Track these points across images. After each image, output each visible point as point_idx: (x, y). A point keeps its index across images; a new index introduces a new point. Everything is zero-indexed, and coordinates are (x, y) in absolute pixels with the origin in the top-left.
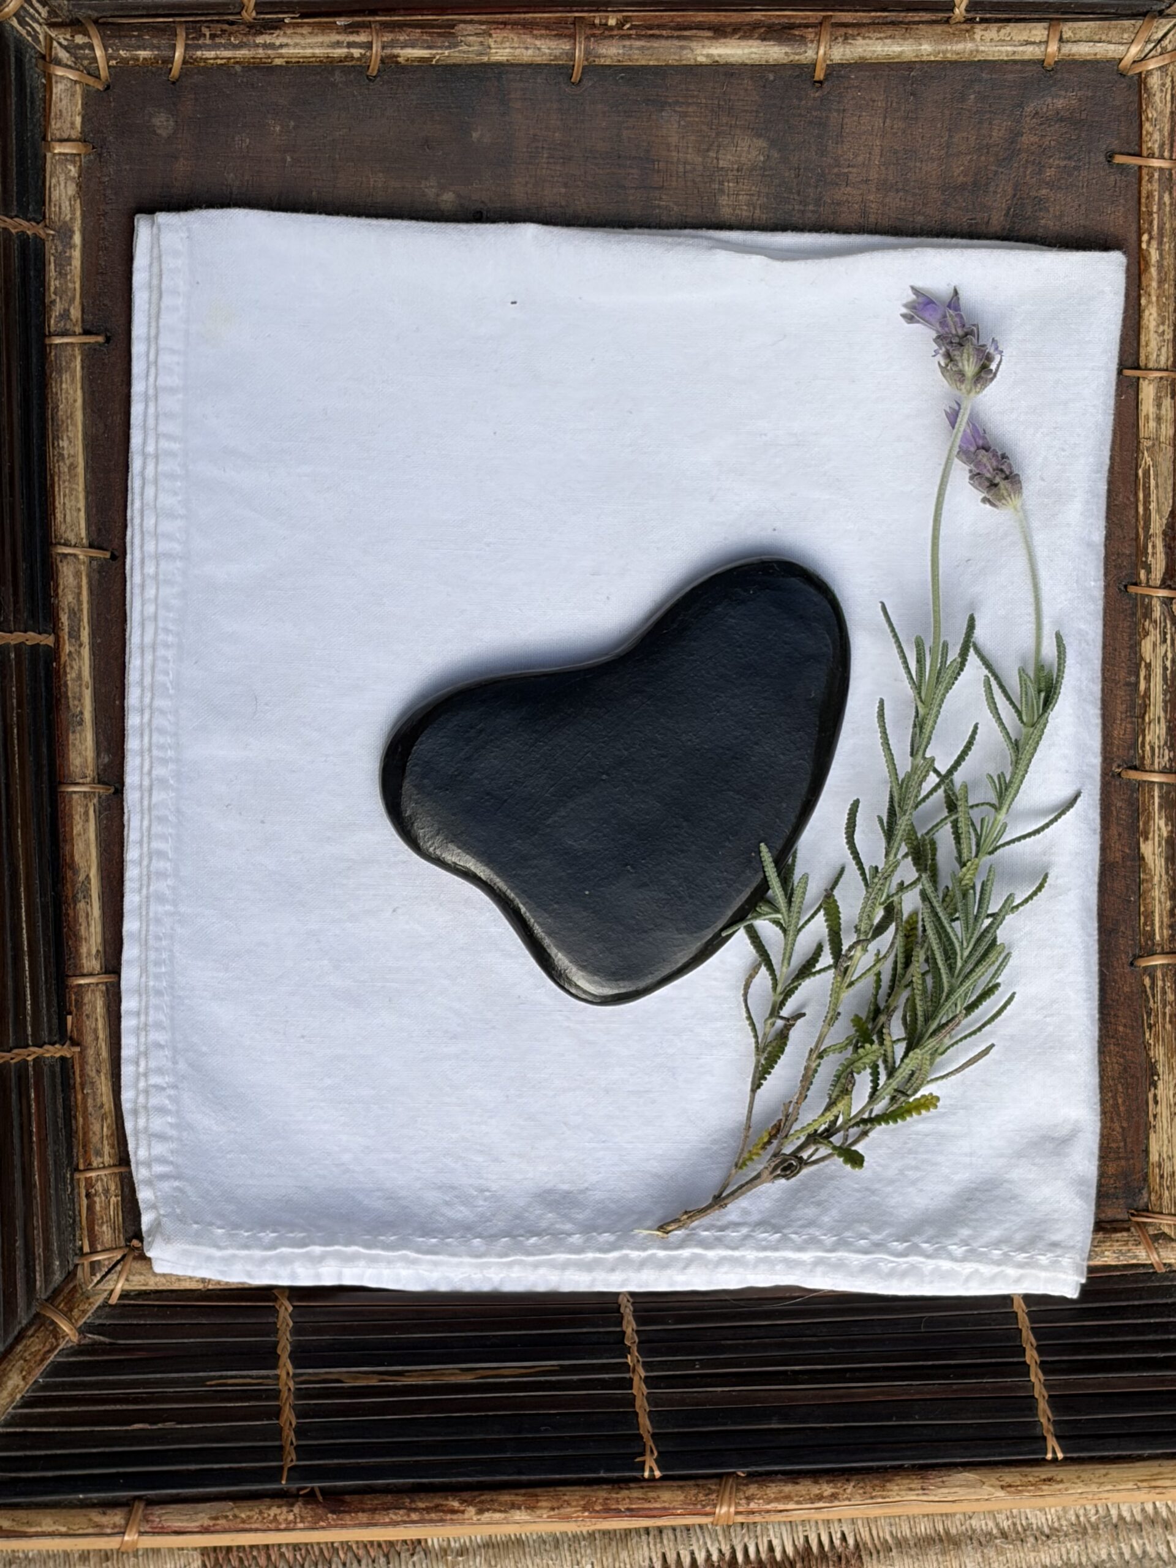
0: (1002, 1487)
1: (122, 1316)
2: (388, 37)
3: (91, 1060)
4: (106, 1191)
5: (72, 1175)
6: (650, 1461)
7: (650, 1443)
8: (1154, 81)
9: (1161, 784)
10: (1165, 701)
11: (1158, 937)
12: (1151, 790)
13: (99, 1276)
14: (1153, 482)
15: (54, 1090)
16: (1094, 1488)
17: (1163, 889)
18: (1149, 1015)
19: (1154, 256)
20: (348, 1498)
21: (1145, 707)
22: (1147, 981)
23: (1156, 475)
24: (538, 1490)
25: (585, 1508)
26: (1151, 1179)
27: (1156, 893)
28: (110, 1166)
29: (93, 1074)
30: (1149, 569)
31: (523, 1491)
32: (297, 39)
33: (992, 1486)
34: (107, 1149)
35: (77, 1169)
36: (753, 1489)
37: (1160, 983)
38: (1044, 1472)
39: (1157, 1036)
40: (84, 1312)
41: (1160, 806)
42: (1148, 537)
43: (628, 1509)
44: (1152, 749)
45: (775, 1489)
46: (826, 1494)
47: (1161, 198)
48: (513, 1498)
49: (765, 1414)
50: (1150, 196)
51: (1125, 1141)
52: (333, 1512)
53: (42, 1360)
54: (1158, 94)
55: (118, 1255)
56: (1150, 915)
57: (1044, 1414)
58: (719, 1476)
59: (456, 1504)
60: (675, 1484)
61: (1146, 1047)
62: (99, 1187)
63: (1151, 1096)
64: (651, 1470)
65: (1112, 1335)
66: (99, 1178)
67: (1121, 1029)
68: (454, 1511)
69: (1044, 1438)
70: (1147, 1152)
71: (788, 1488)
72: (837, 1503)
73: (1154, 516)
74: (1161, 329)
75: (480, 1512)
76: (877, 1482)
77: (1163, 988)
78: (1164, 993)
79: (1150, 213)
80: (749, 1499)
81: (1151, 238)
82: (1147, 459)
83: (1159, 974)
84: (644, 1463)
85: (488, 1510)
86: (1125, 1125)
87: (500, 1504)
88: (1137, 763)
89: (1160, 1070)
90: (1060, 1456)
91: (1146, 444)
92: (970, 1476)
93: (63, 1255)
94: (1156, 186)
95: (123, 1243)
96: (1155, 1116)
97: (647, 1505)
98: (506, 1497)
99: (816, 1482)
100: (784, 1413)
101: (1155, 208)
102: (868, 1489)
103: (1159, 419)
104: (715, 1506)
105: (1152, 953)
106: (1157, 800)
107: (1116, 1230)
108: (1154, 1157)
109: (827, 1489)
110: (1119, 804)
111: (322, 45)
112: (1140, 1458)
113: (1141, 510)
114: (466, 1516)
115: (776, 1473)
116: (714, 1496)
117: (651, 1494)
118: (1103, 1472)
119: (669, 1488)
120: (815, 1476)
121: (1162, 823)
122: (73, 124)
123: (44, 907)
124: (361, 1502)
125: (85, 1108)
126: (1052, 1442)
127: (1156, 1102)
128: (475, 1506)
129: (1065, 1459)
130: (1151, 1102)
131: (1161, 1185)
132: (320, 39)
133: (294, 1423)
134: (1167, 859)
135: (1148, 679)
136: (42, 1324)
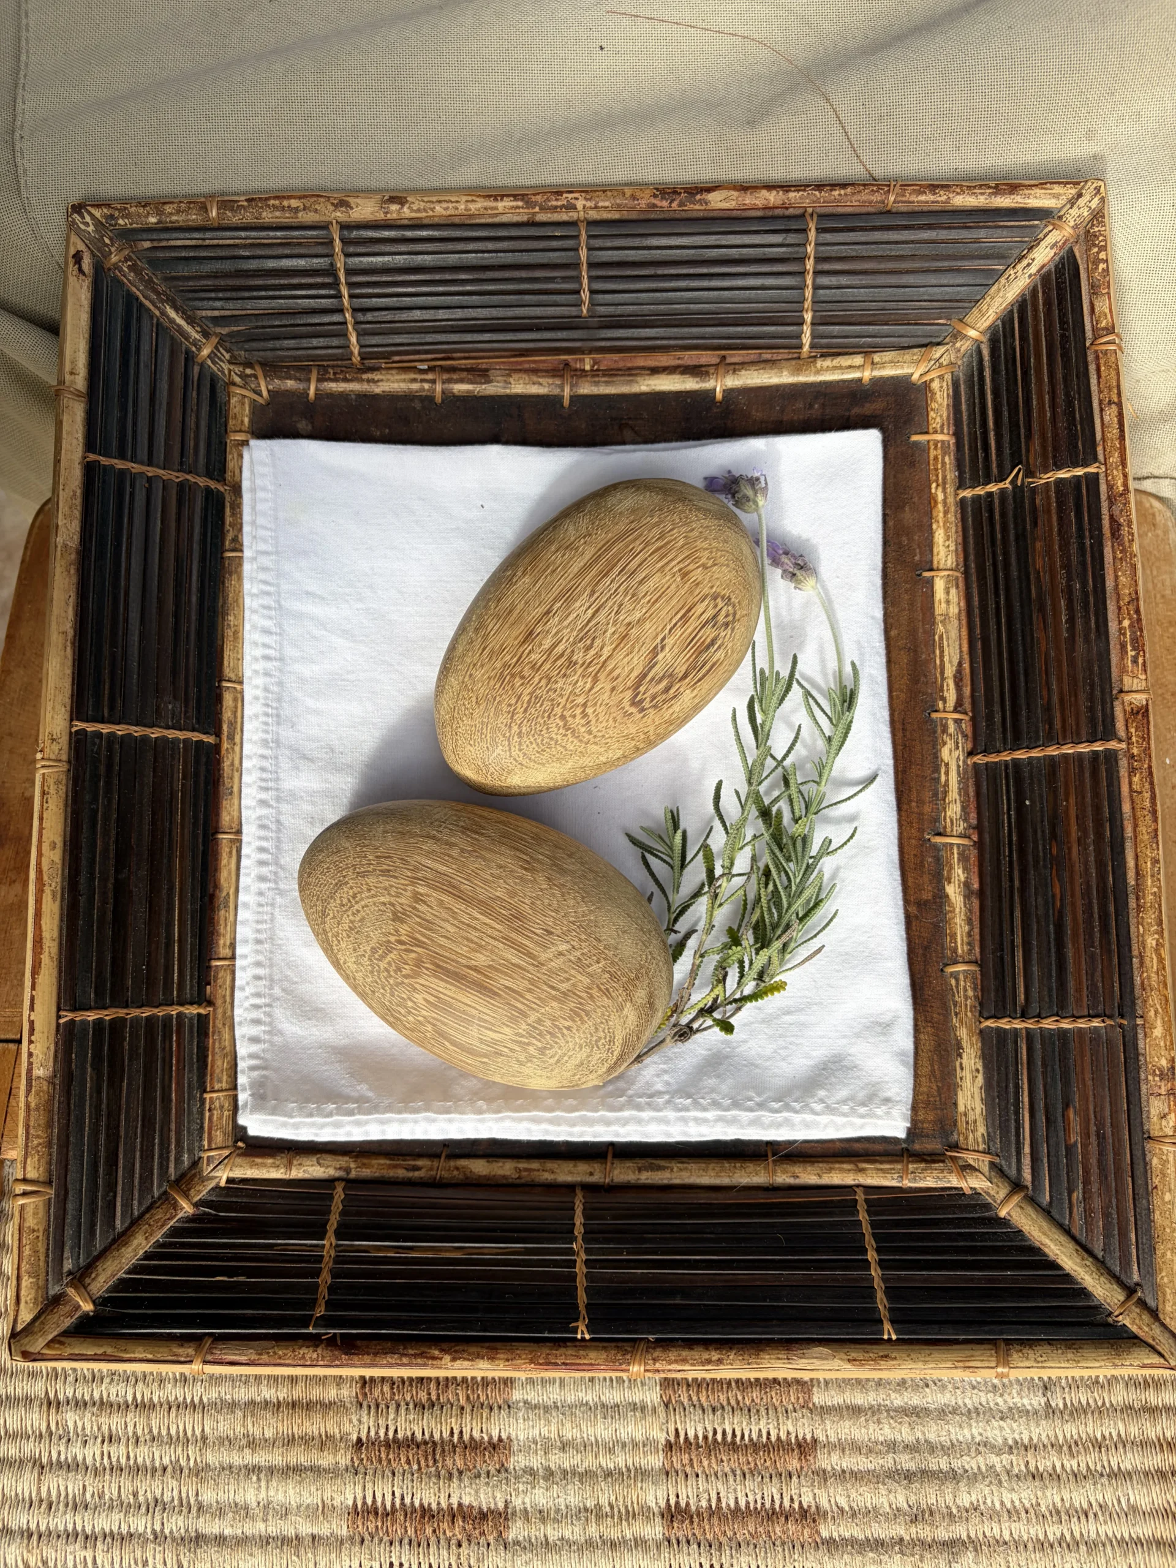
0: (849, 1360)
1: (227, 1195)
2: (445, 376)
3: (220, 1016)
4: (222, 1107)
5: (201, 1095)
6: (582, 1327)
7: (583, 1312)
8: (935, 385)
9: (958, 845)
10: (959, 789)
11: (960, 951)
12: (952, 849)
13: (212, 1167)
14: (945, 643)
15: (192, 1037)
16: (920, 1365)
17: (963, 917)
18: (955, 1006)
19: (940, 497)
20: (359, 1343)
21: (946, 793)
22: (953, 982)
23: (948, 639)
24: (498, 1345)
25: (531, 1361)
26: (959, 1124)
27: (958, 920)
28: (226, 1090)
29: (220, 1026)
30: (944, 700)
31: (487, 1344)
32: (389, 377)
33: (841, 1359)
34: (225, 1078)
35: (205, 1091)
36: (658, 1353)
37: (962, 983)
38: (881, 1350)
39: (961, 1022)
40: (199, 1192)
41: (959, 860)
42: (943, 679)
43: (564, 1364)
44: (952, 821)
45: (676, 1353)
46: (714, 1358)
47: (943, 459)
48: (479, 1350)
49: (671, 1292)
50: (936, 458)
51: (940, 1095)
52: (346, 1354)
53: (163, 1225)
54: (938, 393)
55: (226, 1152)
56: (953, 936)
57: (881, 1302)
58: (634, 1340)
59: (436, 1353)
60: (601, 1345)
61: (954, 1029)
62: (217, 1104)
63: (958, 1064)
64: (583, 1333)
65: (933, 1241)
66: (218, 1098)
67: (935, 1015)
68: (434, 1358)
69: (881, 1322)
70: (955, 1104)
71: (685, 1353)
72: (722, 1367)
73: (947, 665)
74: (947, 543)
75: (454, 1360)
76: (752, 1351)
77: (965, 987)
78: (965, 990)
79: (936, 470)
80: (655, 1360)
81: (938, 485)
82: (941, 628)
83: (961, 977)
84: (577, 1327)
85: (460, 1358)
86: (940, 1084)
87: (469, 1354)
88: (942, 830)
89: (964, 1044)
90: (894, 1337)
91: (939, 618)
92: (824, 1351)
93: (191, 1151)
94: (939, 451)
95: (230, 1143)
96: (961, 1078)
97: (578, 1361)
98: (473, 1349)
99: (707, 1349)
100: (685, 1293)
101: (939, 466)
102: (746, 1357)
103: (948, 602)
104: (629, 1364)
105: (956, 963)
106: (956, 856)
107: (934, 1162)
108: (961, 1108)
109: (715, 1356)
110: (930, 860)
111: (404, 381)
112: (956, 1342)
113: (938, 662)
114: (443, 1362)
115: (677, 1339)
116: (628, 1357)
117: (582, 1352)
118: (928, 1352)
119: (596, 1348)
120: (706, 1344)
121: (960, 871)
122: (242, 421)
123: (193, 912)
124: (367, 1347)
125: (214, 1048)
126: (887, 1326)
127: (962, 1069)
128: (450, 1354)
129: (898, 1339)
130: (958, 1069)
131: (967, 1129)
132: (403, 376)
133: (329, 1282)
134: (965, 897)
135: (947, 774)
136: (167, 1199)
